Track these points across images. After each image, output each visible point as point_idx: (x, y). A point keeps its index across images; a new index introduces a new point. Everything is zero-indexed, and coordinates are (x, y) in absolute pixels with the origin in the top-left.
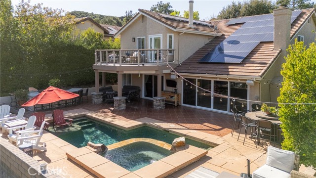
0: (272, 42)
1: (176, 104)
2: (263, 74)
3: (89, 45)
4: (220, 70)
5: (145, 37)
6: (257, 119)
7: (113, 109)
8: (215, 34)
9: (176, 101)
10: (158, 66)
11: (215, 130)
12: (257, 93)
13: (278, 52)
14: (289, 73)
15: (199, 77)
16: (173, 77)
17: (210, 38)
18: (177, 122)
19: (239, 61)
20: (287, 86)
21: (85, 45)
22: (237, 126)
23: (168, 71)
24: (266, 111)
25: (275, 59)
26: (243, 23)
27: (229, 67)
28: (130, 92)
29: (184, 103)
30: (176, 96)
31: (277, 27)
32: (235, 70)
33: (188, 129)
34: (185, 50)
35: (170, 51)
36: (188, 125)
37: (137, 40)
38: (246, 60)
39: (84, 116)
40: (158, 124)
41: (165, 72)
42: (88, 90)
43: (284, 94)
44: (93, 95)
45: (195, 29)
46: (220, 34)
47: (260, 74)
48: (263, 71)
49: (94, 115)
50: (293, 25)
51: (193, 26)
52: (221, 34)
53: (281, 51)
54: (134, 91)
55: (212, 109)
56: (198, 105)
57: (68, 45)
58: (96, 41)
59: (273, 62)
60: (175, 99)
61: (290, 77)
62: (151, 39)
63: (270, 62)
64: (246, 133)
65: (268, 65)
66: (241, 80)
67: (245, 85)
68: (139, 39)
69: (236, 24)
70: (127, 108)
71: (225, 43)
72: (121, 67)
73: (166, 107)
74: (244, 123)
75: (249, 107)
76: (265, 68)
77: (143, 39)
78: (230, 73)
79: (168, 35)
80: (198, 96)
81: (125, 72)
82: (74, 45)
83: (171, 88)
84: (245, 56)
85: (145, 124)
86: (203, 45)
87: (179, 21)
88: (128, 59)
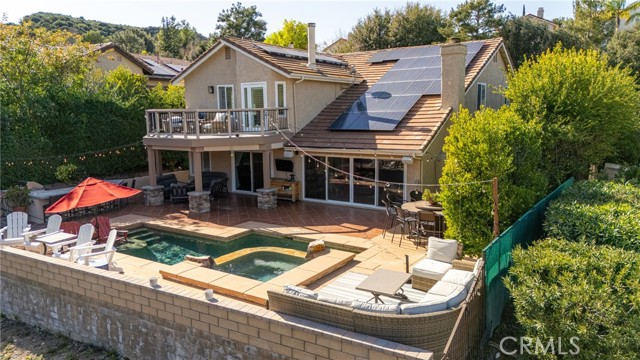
0: (439, 96)
1: (293, 200)
2: (426, 146)
3: (125, 99)
4: (362, 141)
5: (232, 86)
6: (417, 210)
7: (187, 212)
8: (351, 80)
9: (293, 193)
10: (263, 137)
11: (360, 231)
12: (418, 174)
13: (447, 111)
14: (452, 149)
15: (331, 153)
16: (288, 154)
17: (344, 86)
18: (302, 225)
19: (391, 127)
20: (451, 164)
21: (117, 100)
22: (389, 224)
23: (280, 145)
24: (430, 199)
25: (442, 123)
26: (396, 61)
27: (377, 137)
28: (213, 183)
29: (307, 196)
30: (293, 185)
31: (446, 73)
32: (385, 142)
33: (321, 233)
34: (304, 109)
35: (281, 112)
36: (320, 228)
37: (217, 91)
38: (401, 125)
39: (143, 225)
40: (273, 229)
41: (275, 146)
42: (134, 181)
43: (447, 174)
44: (145, 190)
45: (319, 72)
46: (360, 80)
47: (421, 147)
48: (425, 143)
49: (160, 223)
50: (468, 69)
51: (315, 68)
52: (362, 80)
53: (451, 111)
54: (219, 180)
55: (351, 203)
56: (329, 199)
57: (87, 101)
58: (137, 92)
59: (439, 128)
60: (292, 190)
61: (453, 154)
62: (246, 89)
63: (435, 129)
64: (403, 232)
65: (432, 133)
66: (395, 156)
67: (399, 163)
68: (222, 89)
69: (385, 62)
70: (213, 209)
71: (368, 96)
72: (198, 140)
73: (278, 204)
74: (400, 218)
75: (406, 196)
76: (429, 138)
77: (229, 89)
78: (379, 146)
79: (277, 83)
80: (329, 184)
81: (206, 149)
82: (97, 101)
83: (284, 173)
84: (399, 119)
85: (252, 231)
86: (333, 99)
87: (292, 57)
88: (208, 125)
